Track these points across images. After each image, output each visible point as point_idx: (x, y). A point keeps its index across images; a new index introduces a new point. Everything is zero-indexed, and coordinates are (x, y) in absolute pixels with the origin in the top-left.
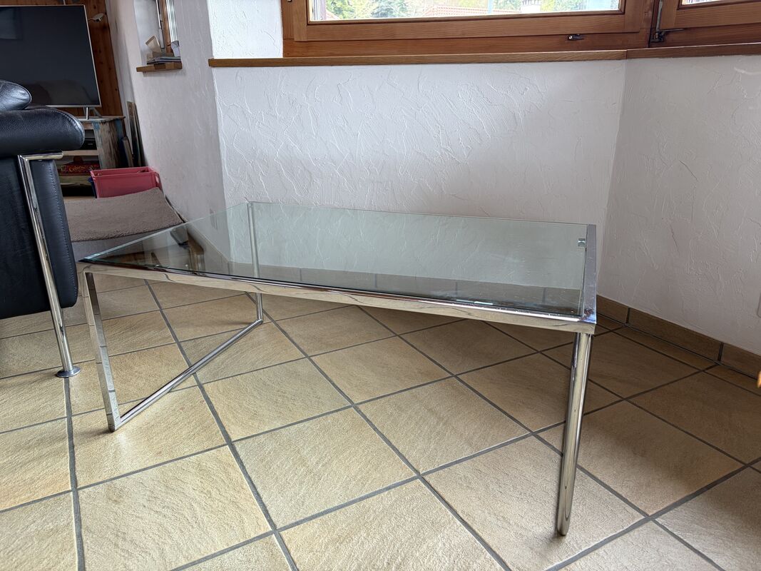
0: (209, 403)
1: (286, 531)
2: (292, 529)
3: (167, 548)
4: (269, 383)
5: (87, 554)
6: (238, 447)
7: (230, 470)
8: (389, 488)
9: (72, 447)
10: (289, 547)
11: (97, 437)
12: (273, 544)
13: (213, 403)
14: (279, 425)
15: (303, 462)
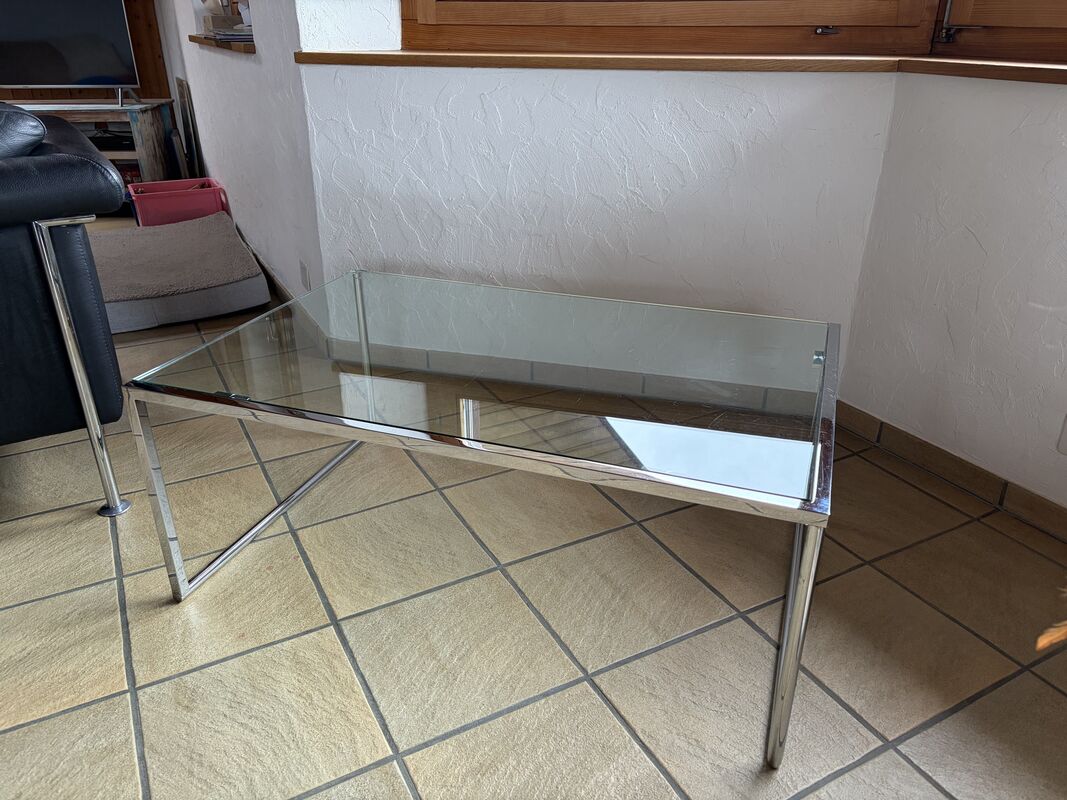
0: (306, 559)
1: (411, 756)
2: (419, 753)
3: (257, 778)
4: (386, 529)
5: (154, 786)
6: (346, 627)
7: (335, 662)
8: (546, 695)
9: (126, 624)
10: (415, 779)
11: (158, 610)
12: (394, 775)
13: (312, 559)
14: (400, 596)
15: (432, 653)
